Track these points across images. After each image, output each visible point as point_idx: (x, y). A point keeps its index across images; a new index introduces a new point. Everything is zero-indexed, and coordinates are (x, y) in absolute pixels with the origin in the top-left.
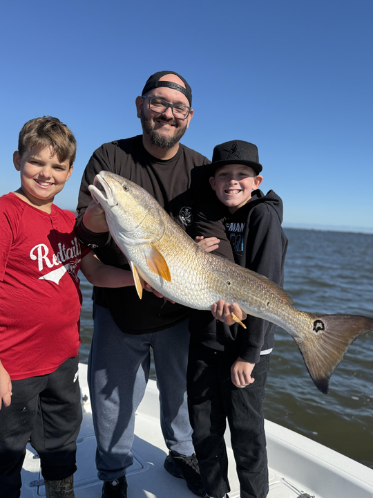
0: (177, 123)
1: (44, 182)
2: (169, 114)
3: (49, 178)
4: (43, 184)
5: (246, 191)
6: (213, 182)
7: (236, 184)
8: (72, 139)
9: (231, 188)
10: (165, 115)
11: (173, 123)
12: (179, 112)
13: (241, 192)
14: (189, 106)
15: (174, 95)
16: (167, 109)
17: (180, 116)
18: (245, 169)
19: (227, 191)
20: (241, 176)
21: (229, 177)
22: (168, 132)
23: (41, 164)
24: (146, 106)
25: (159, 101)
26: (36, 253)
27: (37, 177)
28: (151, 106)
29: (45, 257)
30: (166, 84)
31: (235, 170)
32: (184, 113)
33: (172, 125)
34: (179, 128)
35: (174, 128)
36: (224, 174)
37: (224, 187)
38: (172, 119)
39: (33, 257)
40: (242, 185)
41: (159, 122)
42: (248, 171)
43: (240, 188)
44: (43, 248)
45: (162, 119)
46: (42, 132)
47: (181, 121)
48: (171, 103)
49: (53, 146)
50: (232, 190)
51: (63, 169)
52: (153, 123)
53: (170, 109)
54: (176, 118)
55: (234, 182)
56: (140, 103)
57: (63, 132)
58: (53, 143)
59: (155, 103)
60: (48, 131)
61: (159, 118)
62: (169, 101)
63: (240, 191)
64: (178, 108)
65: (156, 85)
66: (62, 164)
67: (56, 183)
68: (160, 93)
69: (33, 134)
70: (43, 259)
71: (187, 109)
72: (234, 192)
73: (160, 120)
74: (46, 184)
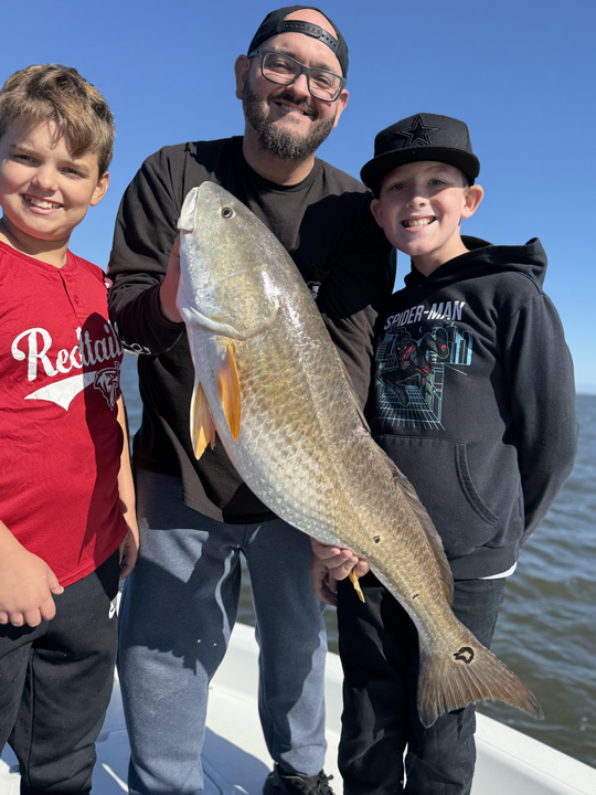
0: (315, 111)
1: (43, 200)
2: (301, 86)
3: (51, 192)
4: (40, 205)
5: (446, 218)
6: (378, 211)
7: (422, 205)
8: (101, 110)
9: (414, 214)
10: (292, 88)
11: (306, 108)
12: (322, 88)
13: (436, 222)
14: (340, 74)
15: (313, 49)
16: (297, 77)
17: (322, 94)
18: (442, 170)
19: (406, 224)
20: (436, 186)
21: (408, 190)
22: (297, 126)
23: (35, 160)
24: (255, 73)
25: (282, 61)
26: (24, 346)
27: (25, 189)
28: (266, 71)
29: (42, 355)
30: (298, 27)
31: (422, 173)
32: (332, 91)
33: (305, 114)
34: (318, 121)
35: (307, 120)
36: (399, 186)
37: (400, 214)
38: (306, 98)
39: (18, 355)
40: (437, 206)
41: (279, 104)
42: (450, 175)
43: (432, 213)
44: (39, 337)
45: (287, 99)
46: (36, 89)
47: (324, 106)
48: (307, 66)
49: (57, 120)
50: (417, 219)
51: (83, 176)
52: (266, 107)
53: (303, 78)
54: (314, 98)
55: (419, 200)
56: (244, 68)
57: (82, 92)
58: (58, 112)
59: (273, 65)
60: (48, 87)
61: (279, 97)
62: (303, 62)
63: (434, 219)
64: (319, 78)
65: (279, 29)
66: (78, 162)
67: (67, 204)
68: (286, 45)
69: (19, 94)
70: (39, 359)
71: (337, 81)
72: (421, 222)
73: (282, 101)
74: (45, 205)
